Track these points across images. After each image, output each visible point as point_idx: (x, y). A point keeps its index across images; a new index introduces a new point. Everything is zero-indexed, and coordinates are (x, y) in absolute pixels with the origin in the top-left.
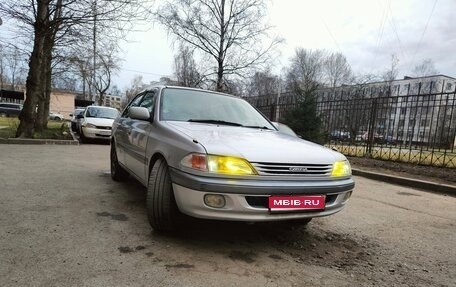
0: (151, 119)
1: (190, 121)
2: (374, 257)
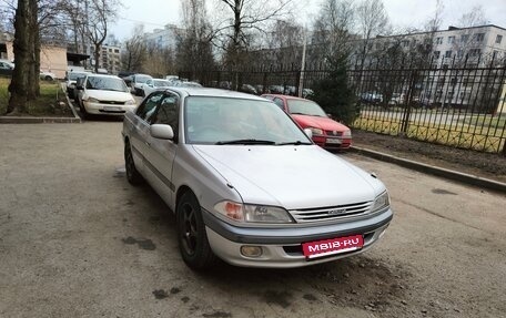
0: (176, 139)
1: (219, 144)
2: (408, 292)
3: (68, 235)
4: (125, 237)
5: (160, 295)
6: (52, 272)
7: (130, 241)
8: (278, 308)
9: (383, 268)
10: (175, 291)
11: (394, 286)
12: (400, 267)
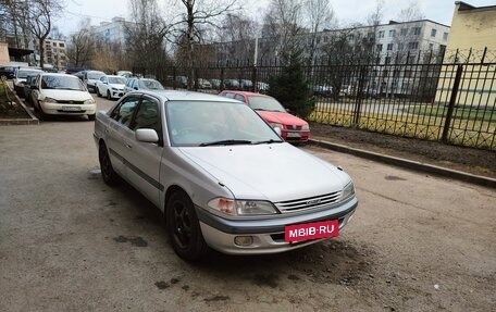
0: (161, 143)
1: (203, 145)
2: (373, 267)
5: (162, 286)
6: (54, 273)
7: (121, 239)
8: (268, 289)
9: (350, 248)
10: (175, 281)
11: (362, 263)
12: (365, 246)
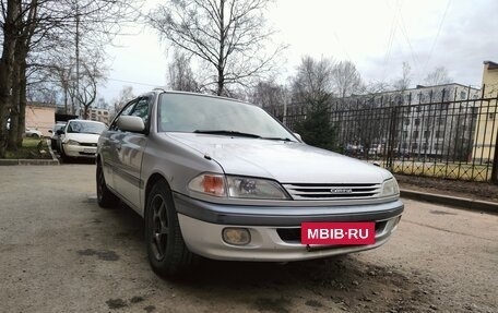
0: (146, 131)
1: (197, 132)
2: (435, 297)
3: (11, 248)
4: (82, 248)
5: (115, 304)
7: (89, 252)
9: (395, 274)
10: (137, 300)
11: (416, 292)
12: (416, 273)
